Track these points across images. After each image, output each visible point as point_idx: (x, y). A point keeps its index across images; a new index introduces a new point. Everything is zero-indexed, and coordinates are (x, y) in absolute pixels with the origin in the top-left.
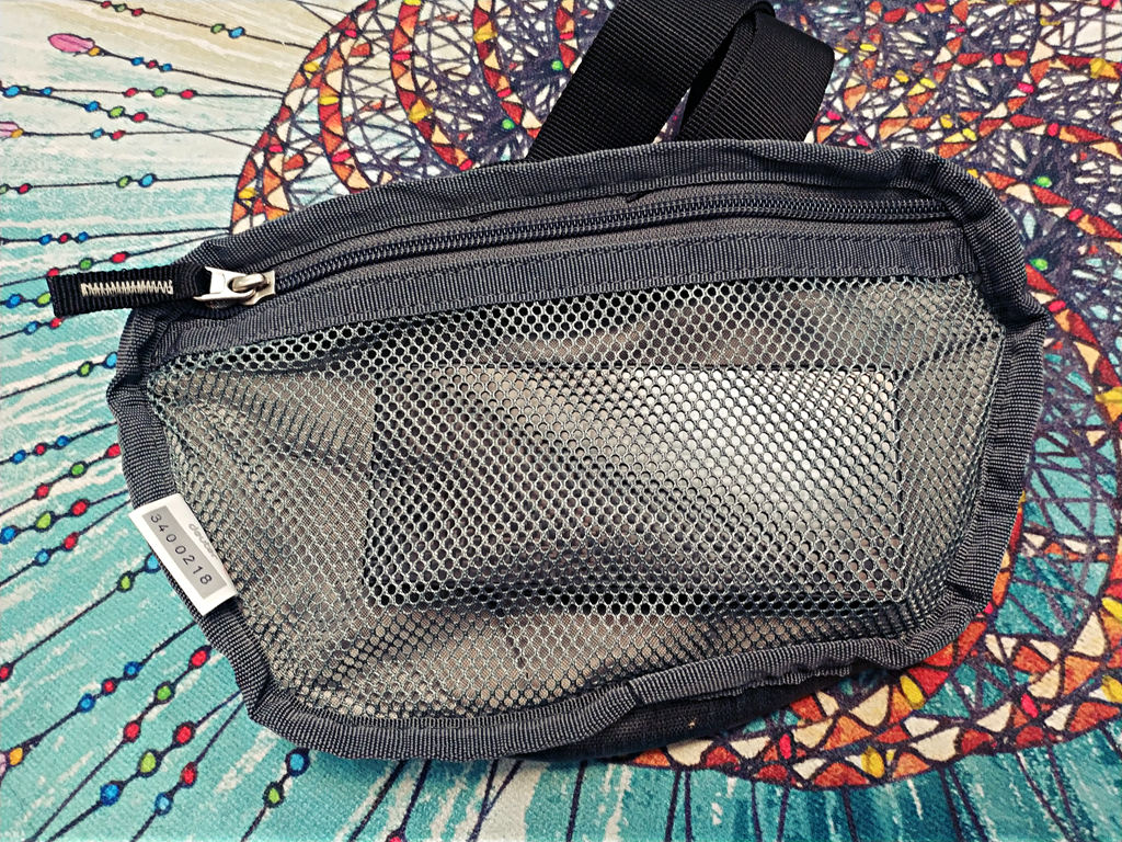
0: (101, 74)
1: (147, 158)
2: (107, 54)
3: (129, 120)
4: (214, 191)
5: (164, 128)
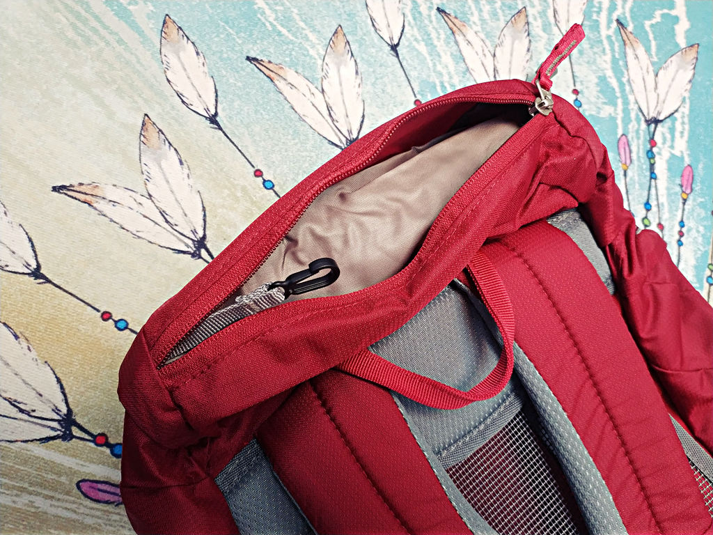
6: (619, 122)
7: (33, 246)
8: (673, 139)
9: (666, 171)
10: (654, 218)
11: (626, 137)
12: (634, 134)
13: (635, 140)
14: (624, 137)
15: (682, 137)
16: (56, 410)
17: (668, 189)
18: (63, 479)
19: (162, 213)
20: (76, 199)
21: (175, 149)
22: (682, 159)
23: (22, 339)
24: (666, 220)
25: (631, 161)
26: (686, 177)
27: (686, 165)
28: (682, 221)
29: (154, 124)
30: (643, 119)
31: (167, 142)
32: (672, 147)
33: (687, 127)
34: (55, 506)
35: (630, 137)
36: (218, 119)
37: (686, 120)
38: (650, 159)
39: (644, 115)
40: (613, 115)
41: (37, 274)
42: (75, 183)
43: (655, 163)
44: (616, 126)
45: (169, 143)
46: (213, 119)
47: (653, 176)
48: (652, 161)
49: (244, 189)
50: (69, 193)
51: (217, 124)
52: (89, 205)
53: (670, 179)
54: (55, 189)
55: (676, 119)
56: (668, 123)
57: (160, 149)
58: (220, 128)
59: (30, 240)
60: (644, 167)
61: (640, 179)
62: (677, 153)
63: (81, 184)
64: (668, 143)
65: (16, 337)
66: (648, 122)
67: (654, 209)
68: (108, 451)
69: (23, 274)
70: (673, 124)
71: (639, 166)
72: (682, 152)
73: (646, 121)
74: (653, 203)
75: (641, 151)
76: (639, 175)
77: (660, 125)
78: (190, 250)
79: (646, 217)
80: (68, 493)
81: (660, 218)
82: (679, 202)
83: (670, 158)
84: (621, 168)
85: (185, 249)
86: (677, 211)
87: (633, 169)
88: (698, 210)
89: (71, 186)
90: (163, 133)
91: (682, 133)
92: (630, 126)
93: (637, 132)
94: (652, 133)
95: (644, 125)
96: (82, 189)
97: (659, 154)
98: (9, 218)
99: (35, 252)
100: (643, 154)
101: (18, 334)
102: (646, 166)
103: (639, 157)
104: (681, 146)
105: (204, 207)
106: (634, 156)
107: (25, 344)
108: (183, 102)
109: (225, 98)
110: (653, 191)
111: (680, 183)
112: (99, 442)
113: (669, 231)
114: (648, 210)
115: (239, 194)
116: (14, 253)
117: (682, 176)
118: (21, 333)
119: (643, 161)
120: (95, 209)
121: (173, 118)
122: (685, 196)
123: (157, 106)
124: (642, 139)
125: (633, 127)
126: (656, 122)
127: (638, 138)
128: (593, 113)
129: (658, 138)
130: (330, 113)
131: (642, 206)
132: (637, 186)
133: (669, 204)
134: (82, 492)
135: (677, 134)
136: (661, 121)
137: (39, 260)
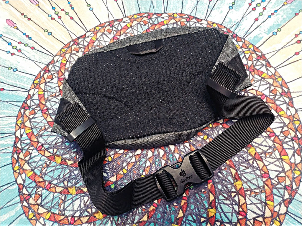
0: (15, 35)
1: (17, 64)
2: (18, 29)
3: (17, 51)
4: (29, 78)
5: (24, 56)
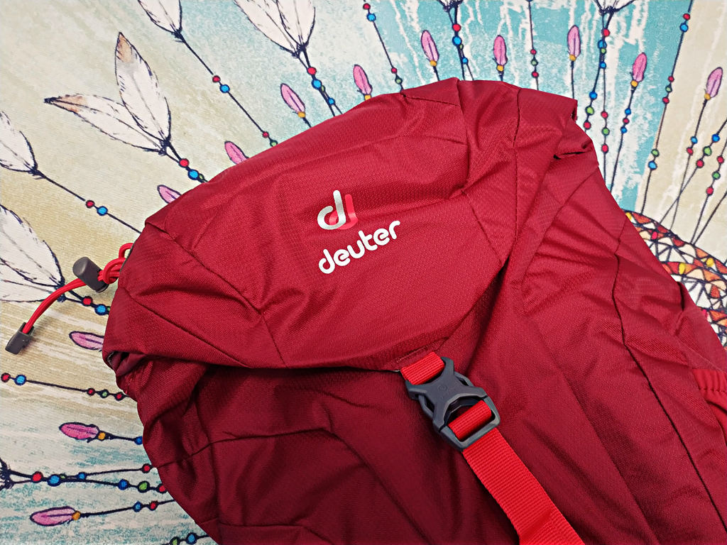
0: (117, 455)
2: (113, 437)
3: (156, 492)
6: (572, 13)
7: (31, 148)
8: (628, 28)
9: (617, 60)
10: (599, 107)
11: (578, 28)
12: (587, 25)
13: (587, 31)
14: (575, 28)
15: (639, 25)
16: (53, 278)
17: (617, 78)
18: (59, 331)
19: (135, 118)
20: (63, 108)
21: (145, 62)
22: (637, 46)
23: (25, 223)
24: (612, 108)
25: (580, 52)
26: (638, 65)
27: (640, 53)
28: (629, 108)
29: (127, 40)
30: (598, 9)
31: (138, 56)
32: (627, 36)
33: (646, 14)
34: (54, 351)
35: (581, 28)
36: (182, 33)
37: (646, 7)
38: (600, 49)
39: (599, 5)
40: (565, 6)
41: (34, 171)
42: (63, 95)
43: (606, 52)
44: (568, 18)
45: (140, 56)
46: (178, 34)
47: (603, 65)
48: (603, 51)
49: (203, 94)
50: (58, 104)
51: (181, 37)
52: (75, 113)
53: (621, 68)
54: (47, 101)
55: (634, 7)
56: (626, 11)
57: (133, 62)
58: (184, 41)
59: (29, 144)
60: (594, 57)
61: (588, 69)
62: (631, 41)
63: (68, 96)
64: (623, 32)
65: (20, 221)
66: (603, 12)
67: (600, 97)
68: (93, 310)
69: (24, 171)
70: (631, 12)
71: (587, 56)
72: (637, 41)
73: (601, 11)
74: (599, 91)
75: (592, 42)
76: (586, 66)
77: (615, 15)
78: (157, 148)
79: (590, 106)
80: (63, 341)
81: (604, 106)
82: (627, 90)
83: (623, 47)
84: (568, 60)
85: (154, 147)
86: (624, 99)
87: (582, 59)
88: (648, 97)
89: (60, 97)
90: (135, 48)
91: (639, 21)
92: (583, 17)
93: (590, 22)
94: (605, 23)
95: (598, 15)
96: (69, 100)
97: (611, 43)
98: (12, 126)
99: (32, 153)
100: (593, 44)
101: (22, 219)
102: (596, 56)
103: (589, 47)
104: (637, 33)
105: (169, 111)
106: (584, 46)
107: (27, 227)
108: (152, 20)
109: (188, 13)
110: (601, 80)
111: (631, 71)
112: (86, 303)
113: (613, 119)
114: (592, 99)
115: (199, 98)
116: (16, 154)
117: (634, 64)
118: (24, 218)
119: (592, 51)
120: (80, 116)
121: (144, 35)
122: (634, 84)
123: (130, 24)
124: (594, 28)
125: (586, 17)
126: (612, 11)
127: (590, 28)
128: (545, 6)
129: (611, 28)
130: (283, 21)
131: (588, 95)
132: (584, 76)
133: (617, 93)
134: (73, 341)
135: (634, 22)
136: (618, 10)
137: (36, 159)
